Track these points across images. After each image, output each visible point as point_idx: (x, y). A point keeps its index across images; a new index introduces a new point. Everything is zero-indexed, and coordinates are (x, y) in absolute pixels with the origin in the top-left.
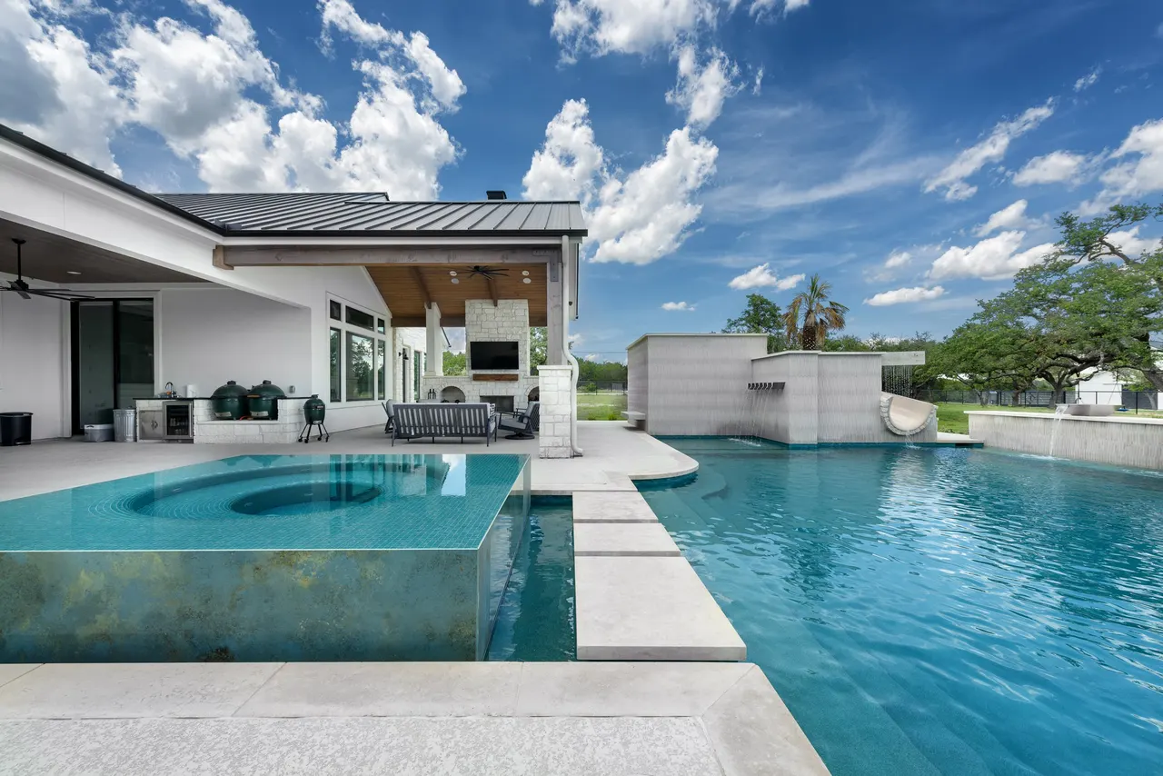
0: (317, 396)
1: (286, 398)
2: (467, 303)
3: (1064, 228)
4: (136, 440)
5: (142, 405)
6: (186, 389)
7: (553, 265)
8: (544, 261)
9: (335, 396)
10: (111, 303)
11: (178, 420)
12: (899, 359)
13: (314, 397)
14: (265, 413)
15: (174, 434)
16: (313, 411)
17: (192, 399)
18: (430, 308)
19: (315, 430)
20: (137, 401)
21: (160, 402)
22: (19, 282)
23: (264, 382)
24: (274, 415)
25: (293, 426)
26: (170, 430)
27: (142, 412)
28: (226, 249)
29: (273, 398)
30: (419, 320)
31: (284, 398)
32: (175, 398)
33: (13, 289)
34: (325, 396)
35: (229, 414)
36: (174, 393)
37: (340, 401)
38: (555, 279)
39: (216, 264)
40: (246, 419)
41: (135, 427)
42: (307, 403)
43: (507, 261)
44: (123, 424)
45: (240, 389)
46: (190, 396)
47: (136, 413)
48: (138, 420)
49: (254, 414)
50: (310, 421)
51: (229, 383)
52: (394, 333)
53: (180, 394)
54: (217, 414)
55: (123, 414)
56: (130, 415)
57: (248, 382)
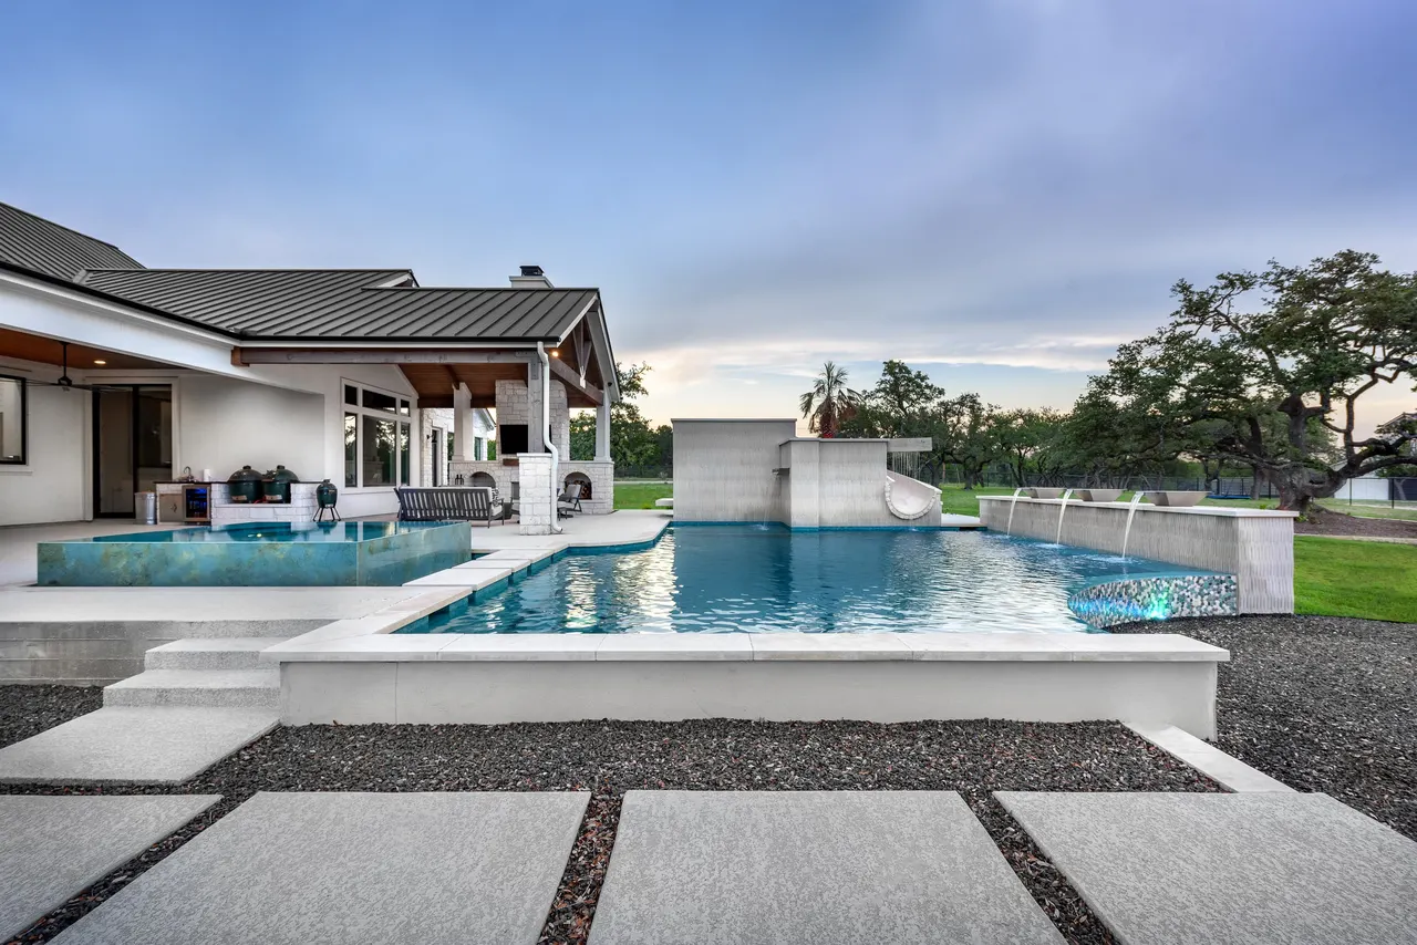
0: (329, 481)
1: (299, 482)
2: (498, 384)
3: (1181, 296)
4: (156, 523)
5: (162, 488)
6: (202, 473)
7: (533, 365)
8: (524, 361)
9: (350, 481)
10: (131, 389)
11: (195, 503)
12: (906, 445)
13: (326, 481)
14: (279, 497)
15: (192, 516)
16: (326, 495)
17: (210, 483)
18: (458, 388)
19: (327, 515)
20: (158, 485)
21: (179, 487)
22: (65, 378)
23: (279, 467)
24: (287, 499)
25: (304, 511)
26: (190, 513)
27: (162, 495)
28: (242, 349)
29: (286, 482)
30: (446, 401)
31: (296, 482)
32: (192, 482)
33: (60, 384)
34: (338, 481)
35: (245, 498)
36: (192, 477)
37: (356, 486)
38: (535, 378)
39: (234, 363)
40: (261, 502)
41: (155, 509)
42: (319, 487)
43: (492, 362)
44: (144, 508)
45: (255, 474)
46: (207, 480)
47: (156, 496)
48: (158, 504)
49: (268, 497)
50: (322, 505)
51: (245, 468)
52: (421, 415)
53: (197, 478)
54: (234, 498)
55: (144, 498)
56: (151, 496)
57: (263, 467)
